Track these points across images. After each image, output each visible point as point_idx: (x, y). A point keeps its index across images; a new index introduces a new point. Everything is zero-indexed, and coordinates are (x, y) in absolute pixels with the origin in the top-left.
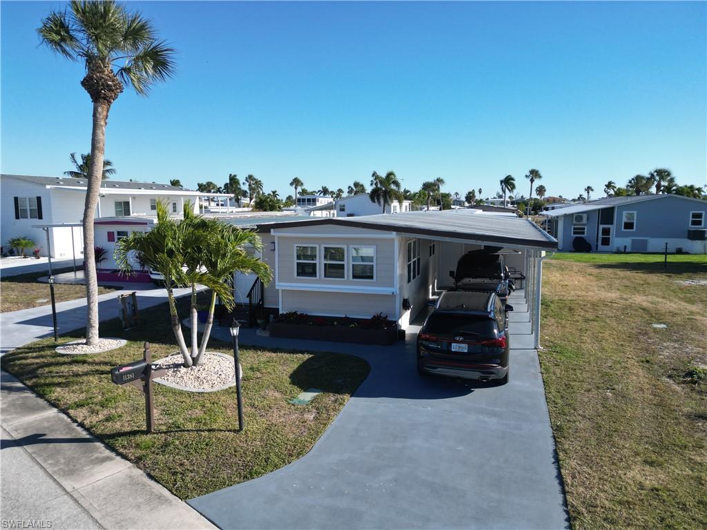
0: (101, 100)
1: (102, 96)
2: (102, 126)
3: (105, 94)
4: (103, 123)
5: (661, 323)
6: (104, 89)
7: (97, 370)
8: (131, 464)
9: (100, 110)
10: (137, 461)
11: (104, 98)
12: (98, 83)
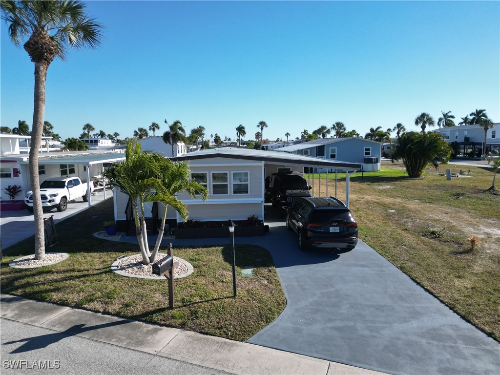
0: (43, 61)
1: (45, 57)
2: (43, 81)
3: (47, 56)
4: (44, 79)
5: (392, 209)
6: (47, 52)
7: (71, 276)
8: (179, 330)
9: (42, 68)
10: (183, 326)
11: (46, 60)
12: (42, 47)
